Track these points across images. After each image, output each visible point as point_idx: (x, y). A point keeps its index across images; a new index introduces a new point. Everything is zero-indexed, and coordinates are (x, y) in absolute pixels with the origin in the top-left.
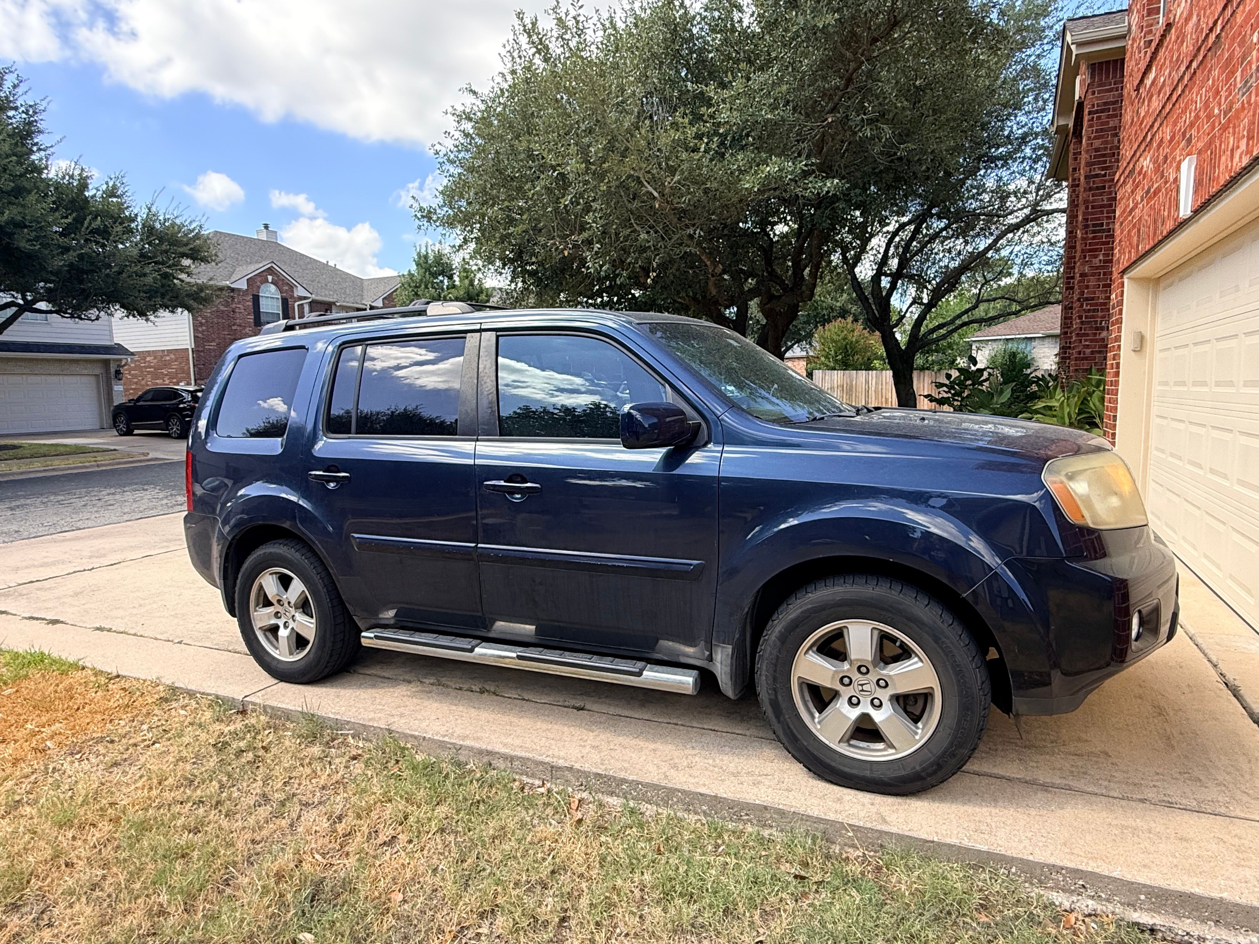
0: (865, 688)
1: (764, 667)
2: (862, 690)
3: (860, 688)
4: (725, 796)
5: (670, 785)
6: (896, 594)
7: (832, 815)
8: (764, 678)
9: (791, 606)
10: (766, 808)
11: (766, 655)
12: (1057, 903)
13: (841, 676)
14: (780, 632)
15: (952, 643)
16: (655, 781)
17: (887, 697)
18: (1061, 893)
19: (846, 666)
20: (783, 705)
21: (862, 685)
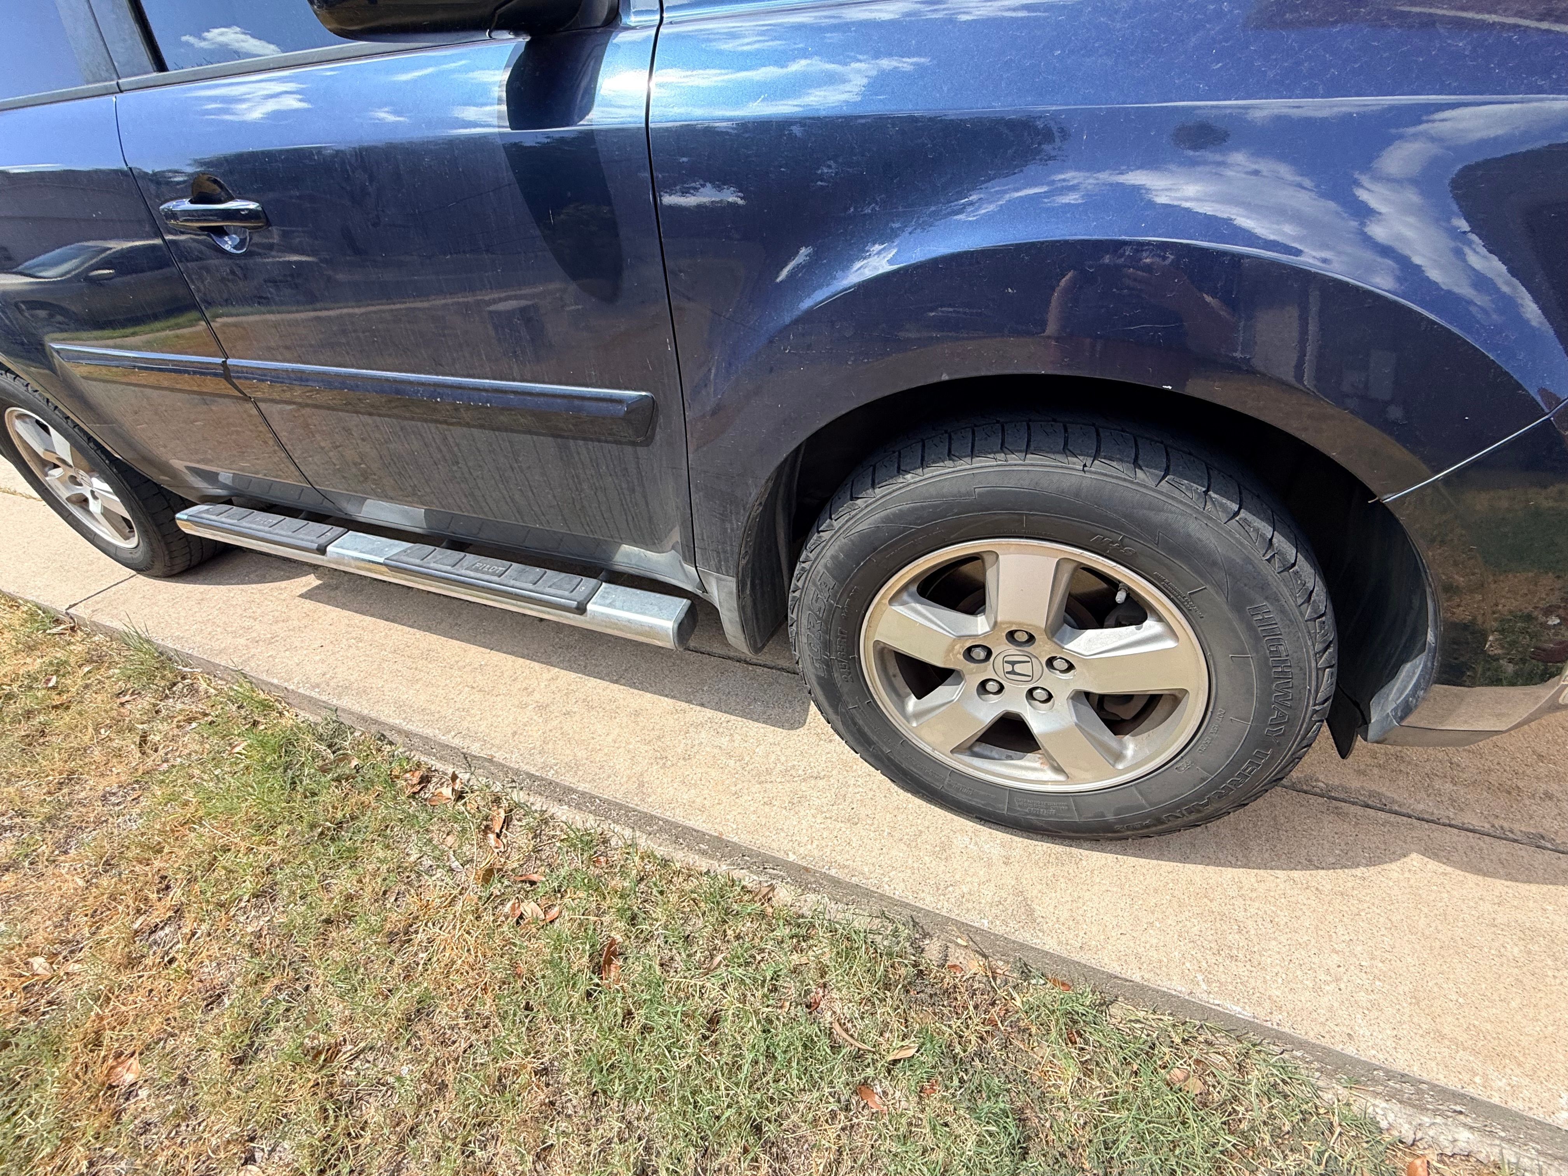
0: (1018, 668)
1: (804, 622)
2: (1013, 672)
3: (1009, 668)
4: (735, 839)
5: (644, 808)
6: (1152, 483)
7: (929, 899)
8: (805, 640)
9: (859, 502)
10: (807, 870)
11: (807, 600)
12: (1384, 1124)
13: (968, 645)
14: (834, 558)
15: (1283, 611)
16: (619, 797)
17: (1068, 692)
18: (1397, 1107)
19: (980, 625)
20: (845, 688)
21: (1013, 663)
